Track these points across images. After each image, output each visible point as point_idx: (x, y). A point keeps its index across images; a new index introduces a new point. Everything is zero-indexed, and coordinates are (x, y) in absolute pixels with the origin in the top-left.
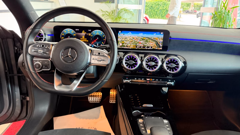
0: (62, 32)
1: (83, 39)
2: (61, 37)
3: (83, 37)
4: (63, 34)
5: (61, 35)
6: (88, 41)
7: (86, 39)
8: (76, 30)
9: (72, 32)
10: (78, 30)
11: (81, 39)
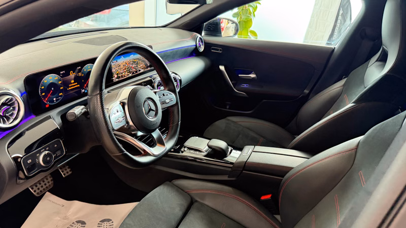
0: (41, 85)
1: (73, 84)
2: (40, 93)
3: (73, 81)
4: (43, 88)
5: (40, 89)
6: (79, 86)
7: (76, 83)
8: (61, 73)
9: (57, 78)
10: (64, 72)
11: (70, 85)
